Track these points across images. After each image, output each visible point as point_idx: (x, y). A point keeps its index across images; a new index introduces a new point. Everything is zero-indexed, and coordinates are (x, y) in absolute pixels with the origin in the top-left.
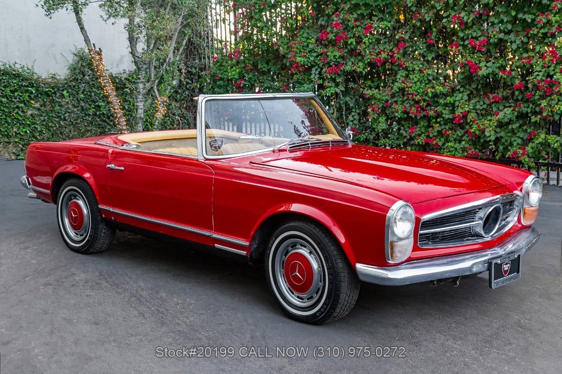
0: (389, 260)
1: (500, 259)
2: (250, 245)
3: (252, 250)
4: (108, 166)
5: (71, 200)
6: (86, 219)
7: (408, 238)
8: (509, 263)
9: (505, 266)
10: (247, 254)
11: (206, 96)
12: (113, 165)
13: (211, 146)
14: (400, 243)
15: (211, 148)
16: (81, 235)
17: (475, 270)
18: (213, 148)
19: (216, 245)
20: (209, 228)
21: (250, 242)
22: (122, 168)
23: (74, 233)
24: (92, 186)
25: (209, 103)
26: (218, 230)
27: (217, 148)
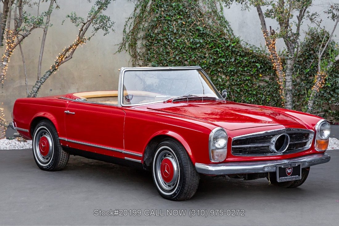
0: (212, 160)
1: (283, 165)
2: (144, 156)
3: (145, 159)
4: (65, 111)
5: (42, 135)
6: (51, 148)
7: (223, 148)
8: (291, 169)
9: (288, 170)
10: (142, 161)
11: (125, 68)
12: (68, 111)
13: (126, 99)
14: (217, 151)
15: (126, 100)
16: (47, 159)
17: (266, 170)
18: (127, 100)
19: (126, 158)
20: (122, 147)
21: (143, 154)
22: (74, 113)
23: (42, 158)
24: (55, 125)
25: (126, 73)
26: (127, 149)
27: (129, 100)
